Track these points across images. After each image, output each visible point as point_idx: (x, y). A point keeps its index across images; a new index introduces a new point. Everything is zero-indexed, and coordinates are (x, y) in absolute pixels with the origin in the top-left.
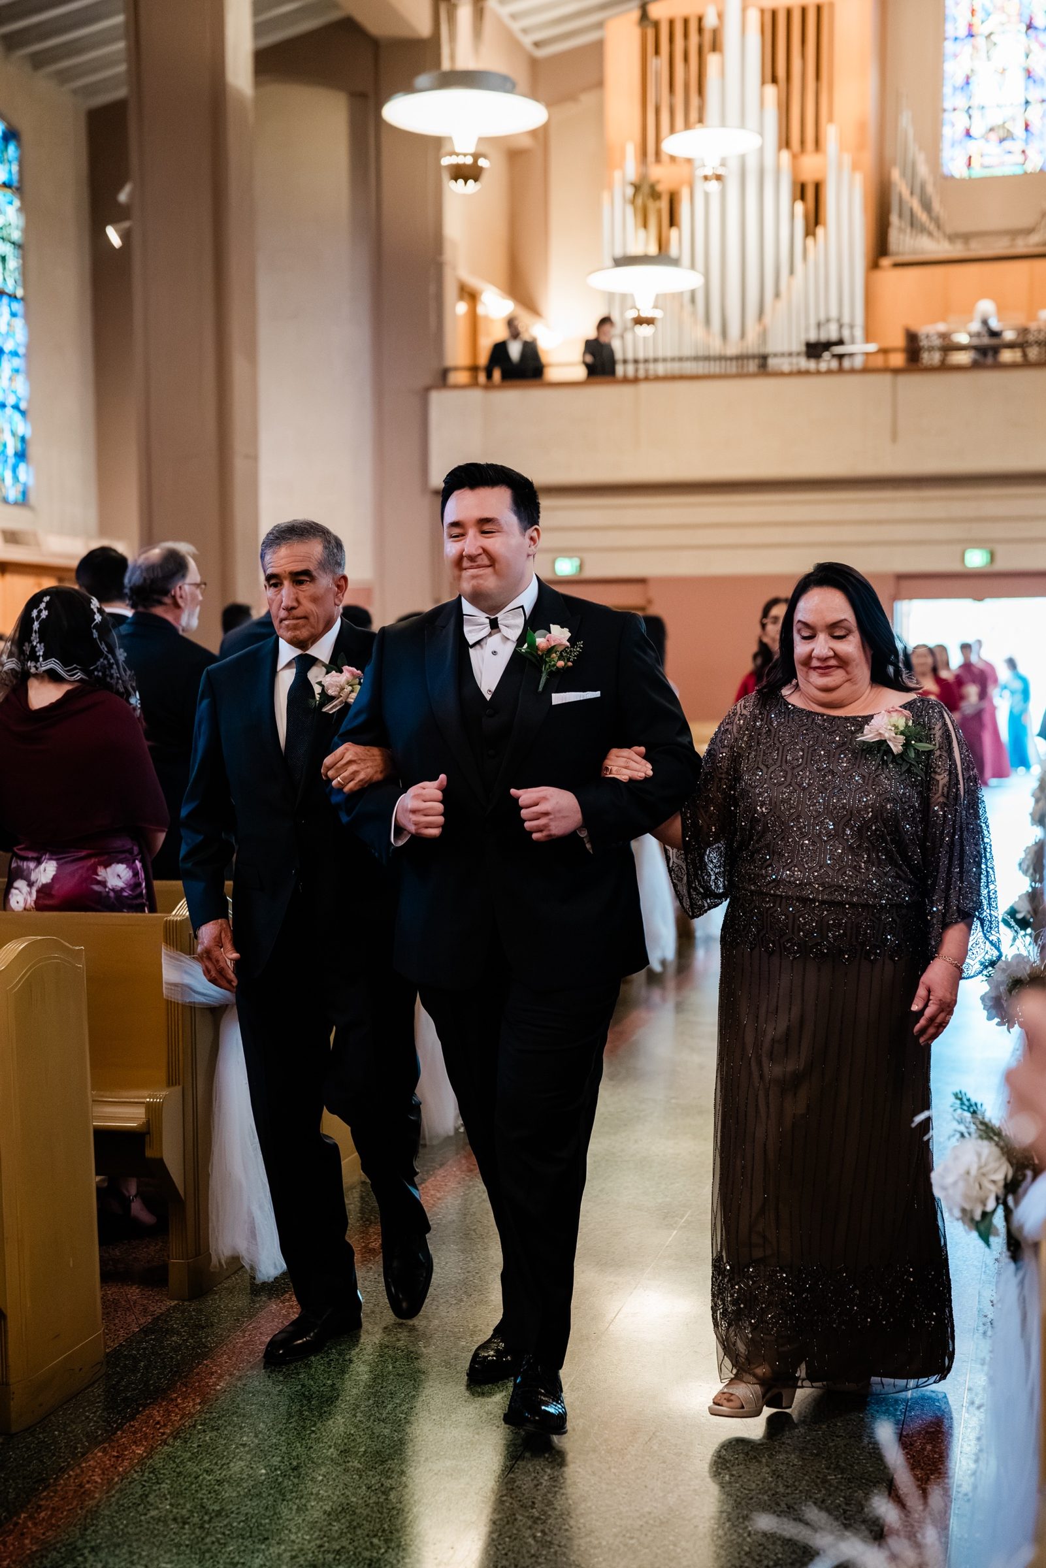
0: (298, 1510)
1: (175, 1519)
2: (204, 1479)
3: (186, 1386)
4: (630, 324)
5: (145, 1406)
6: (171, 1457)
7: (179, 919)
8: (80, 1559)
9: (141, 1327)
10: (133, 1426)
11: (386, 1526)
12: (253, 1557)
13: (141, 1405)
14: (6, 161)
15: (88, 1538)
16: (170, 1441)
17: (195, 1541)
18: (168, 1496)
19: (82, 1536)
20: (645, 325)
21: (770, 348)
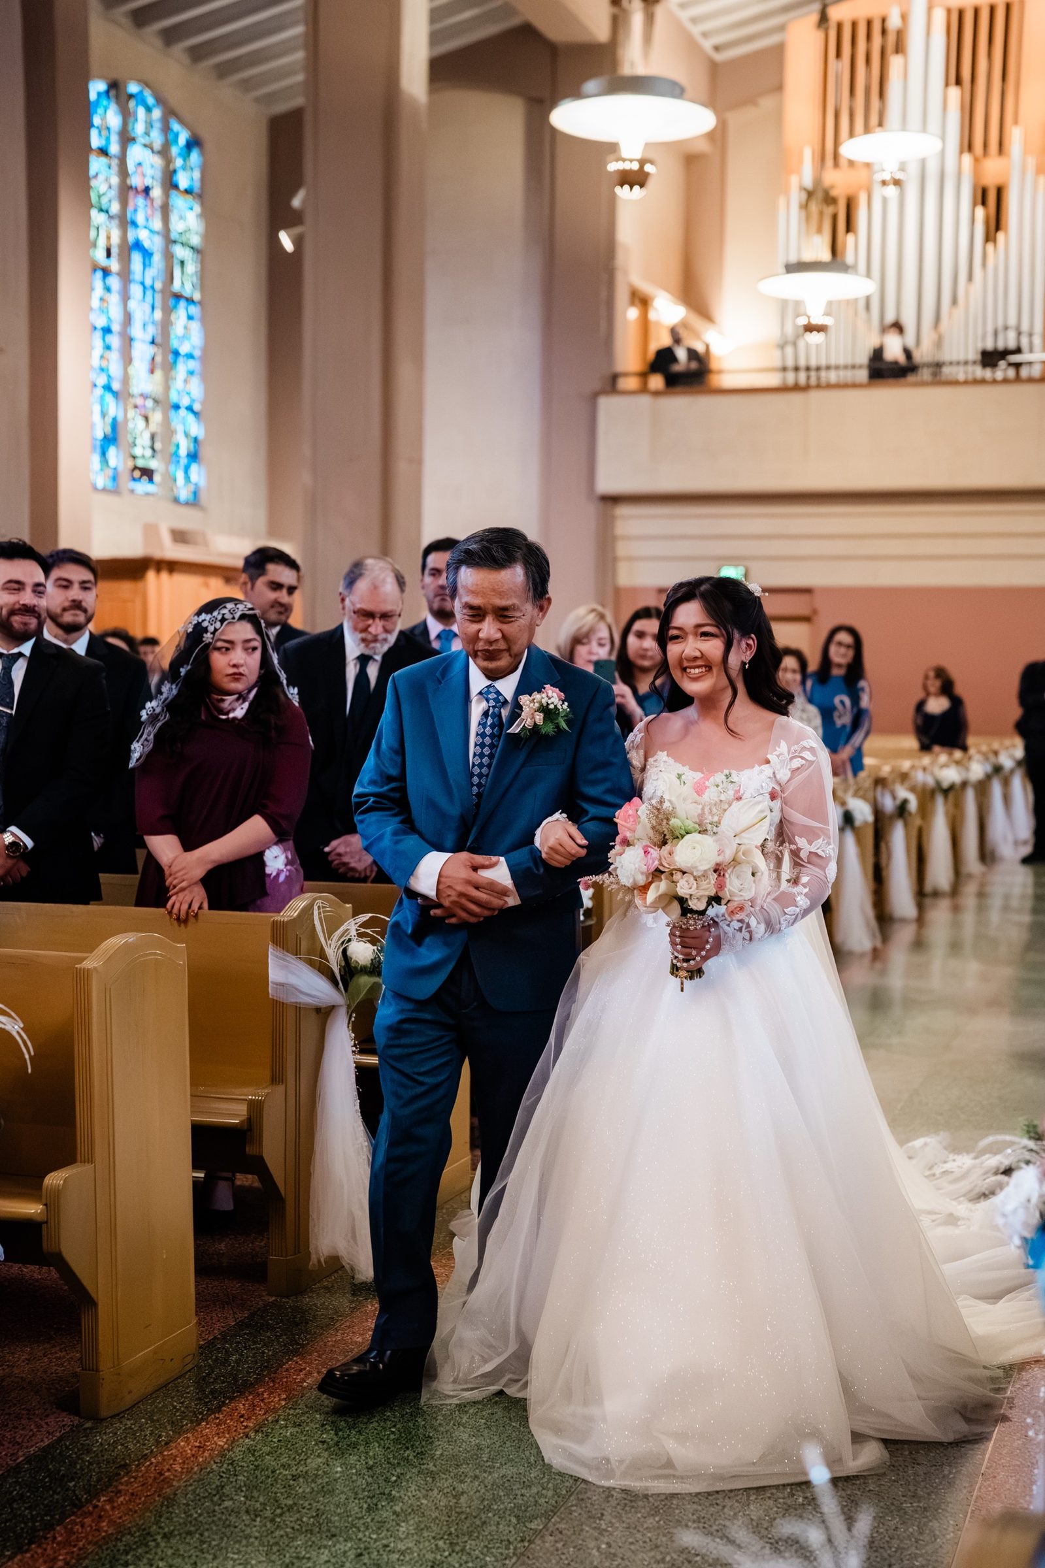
0: (369, 1509)
1: (247, 1512)
2: (280, 1473)
3: (273, 1381)
4: (801, 330)
5: (232, 1399)
6: (251, 1451)
7: (286, 919)
8: (152, 1544)
9: (238, 1321)
10: (218, 1418)
11: (453, 1530)
12: (318, 1553)
13: (228, 1398)
14: (188, 168)
15: (163, 1525)
16: (252, 1435)
17: (265, 1534)
18: (244, 1489)
19: (157, 1522)
20: (815, 333)
21: (947, 355)
